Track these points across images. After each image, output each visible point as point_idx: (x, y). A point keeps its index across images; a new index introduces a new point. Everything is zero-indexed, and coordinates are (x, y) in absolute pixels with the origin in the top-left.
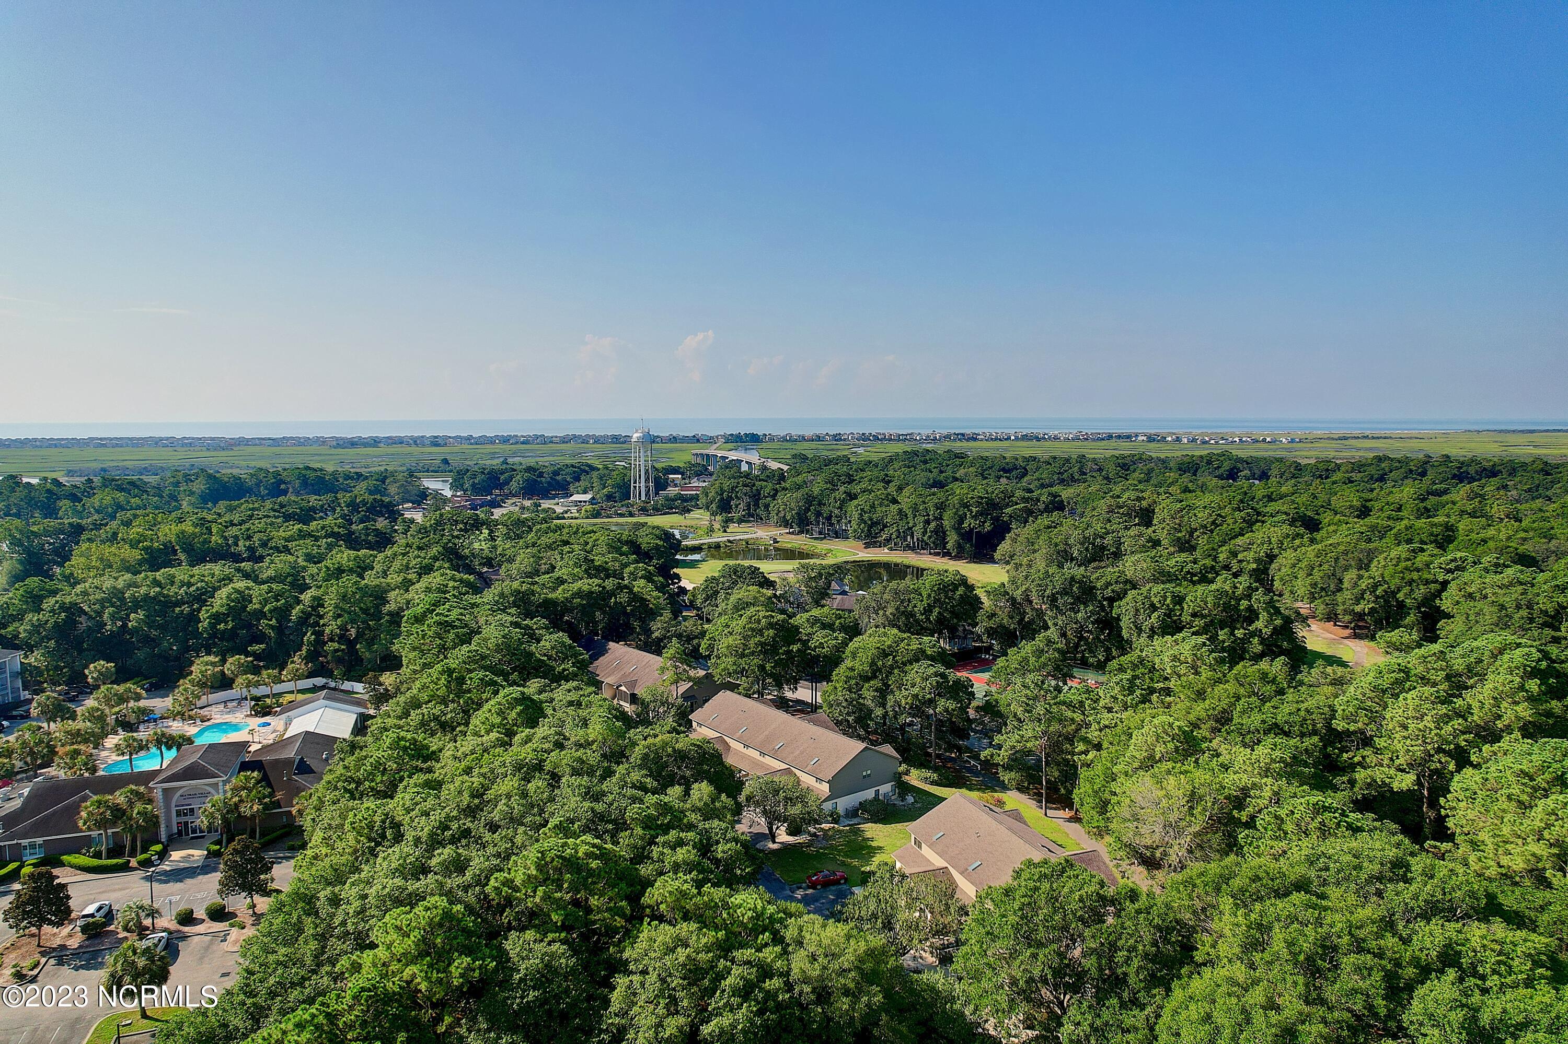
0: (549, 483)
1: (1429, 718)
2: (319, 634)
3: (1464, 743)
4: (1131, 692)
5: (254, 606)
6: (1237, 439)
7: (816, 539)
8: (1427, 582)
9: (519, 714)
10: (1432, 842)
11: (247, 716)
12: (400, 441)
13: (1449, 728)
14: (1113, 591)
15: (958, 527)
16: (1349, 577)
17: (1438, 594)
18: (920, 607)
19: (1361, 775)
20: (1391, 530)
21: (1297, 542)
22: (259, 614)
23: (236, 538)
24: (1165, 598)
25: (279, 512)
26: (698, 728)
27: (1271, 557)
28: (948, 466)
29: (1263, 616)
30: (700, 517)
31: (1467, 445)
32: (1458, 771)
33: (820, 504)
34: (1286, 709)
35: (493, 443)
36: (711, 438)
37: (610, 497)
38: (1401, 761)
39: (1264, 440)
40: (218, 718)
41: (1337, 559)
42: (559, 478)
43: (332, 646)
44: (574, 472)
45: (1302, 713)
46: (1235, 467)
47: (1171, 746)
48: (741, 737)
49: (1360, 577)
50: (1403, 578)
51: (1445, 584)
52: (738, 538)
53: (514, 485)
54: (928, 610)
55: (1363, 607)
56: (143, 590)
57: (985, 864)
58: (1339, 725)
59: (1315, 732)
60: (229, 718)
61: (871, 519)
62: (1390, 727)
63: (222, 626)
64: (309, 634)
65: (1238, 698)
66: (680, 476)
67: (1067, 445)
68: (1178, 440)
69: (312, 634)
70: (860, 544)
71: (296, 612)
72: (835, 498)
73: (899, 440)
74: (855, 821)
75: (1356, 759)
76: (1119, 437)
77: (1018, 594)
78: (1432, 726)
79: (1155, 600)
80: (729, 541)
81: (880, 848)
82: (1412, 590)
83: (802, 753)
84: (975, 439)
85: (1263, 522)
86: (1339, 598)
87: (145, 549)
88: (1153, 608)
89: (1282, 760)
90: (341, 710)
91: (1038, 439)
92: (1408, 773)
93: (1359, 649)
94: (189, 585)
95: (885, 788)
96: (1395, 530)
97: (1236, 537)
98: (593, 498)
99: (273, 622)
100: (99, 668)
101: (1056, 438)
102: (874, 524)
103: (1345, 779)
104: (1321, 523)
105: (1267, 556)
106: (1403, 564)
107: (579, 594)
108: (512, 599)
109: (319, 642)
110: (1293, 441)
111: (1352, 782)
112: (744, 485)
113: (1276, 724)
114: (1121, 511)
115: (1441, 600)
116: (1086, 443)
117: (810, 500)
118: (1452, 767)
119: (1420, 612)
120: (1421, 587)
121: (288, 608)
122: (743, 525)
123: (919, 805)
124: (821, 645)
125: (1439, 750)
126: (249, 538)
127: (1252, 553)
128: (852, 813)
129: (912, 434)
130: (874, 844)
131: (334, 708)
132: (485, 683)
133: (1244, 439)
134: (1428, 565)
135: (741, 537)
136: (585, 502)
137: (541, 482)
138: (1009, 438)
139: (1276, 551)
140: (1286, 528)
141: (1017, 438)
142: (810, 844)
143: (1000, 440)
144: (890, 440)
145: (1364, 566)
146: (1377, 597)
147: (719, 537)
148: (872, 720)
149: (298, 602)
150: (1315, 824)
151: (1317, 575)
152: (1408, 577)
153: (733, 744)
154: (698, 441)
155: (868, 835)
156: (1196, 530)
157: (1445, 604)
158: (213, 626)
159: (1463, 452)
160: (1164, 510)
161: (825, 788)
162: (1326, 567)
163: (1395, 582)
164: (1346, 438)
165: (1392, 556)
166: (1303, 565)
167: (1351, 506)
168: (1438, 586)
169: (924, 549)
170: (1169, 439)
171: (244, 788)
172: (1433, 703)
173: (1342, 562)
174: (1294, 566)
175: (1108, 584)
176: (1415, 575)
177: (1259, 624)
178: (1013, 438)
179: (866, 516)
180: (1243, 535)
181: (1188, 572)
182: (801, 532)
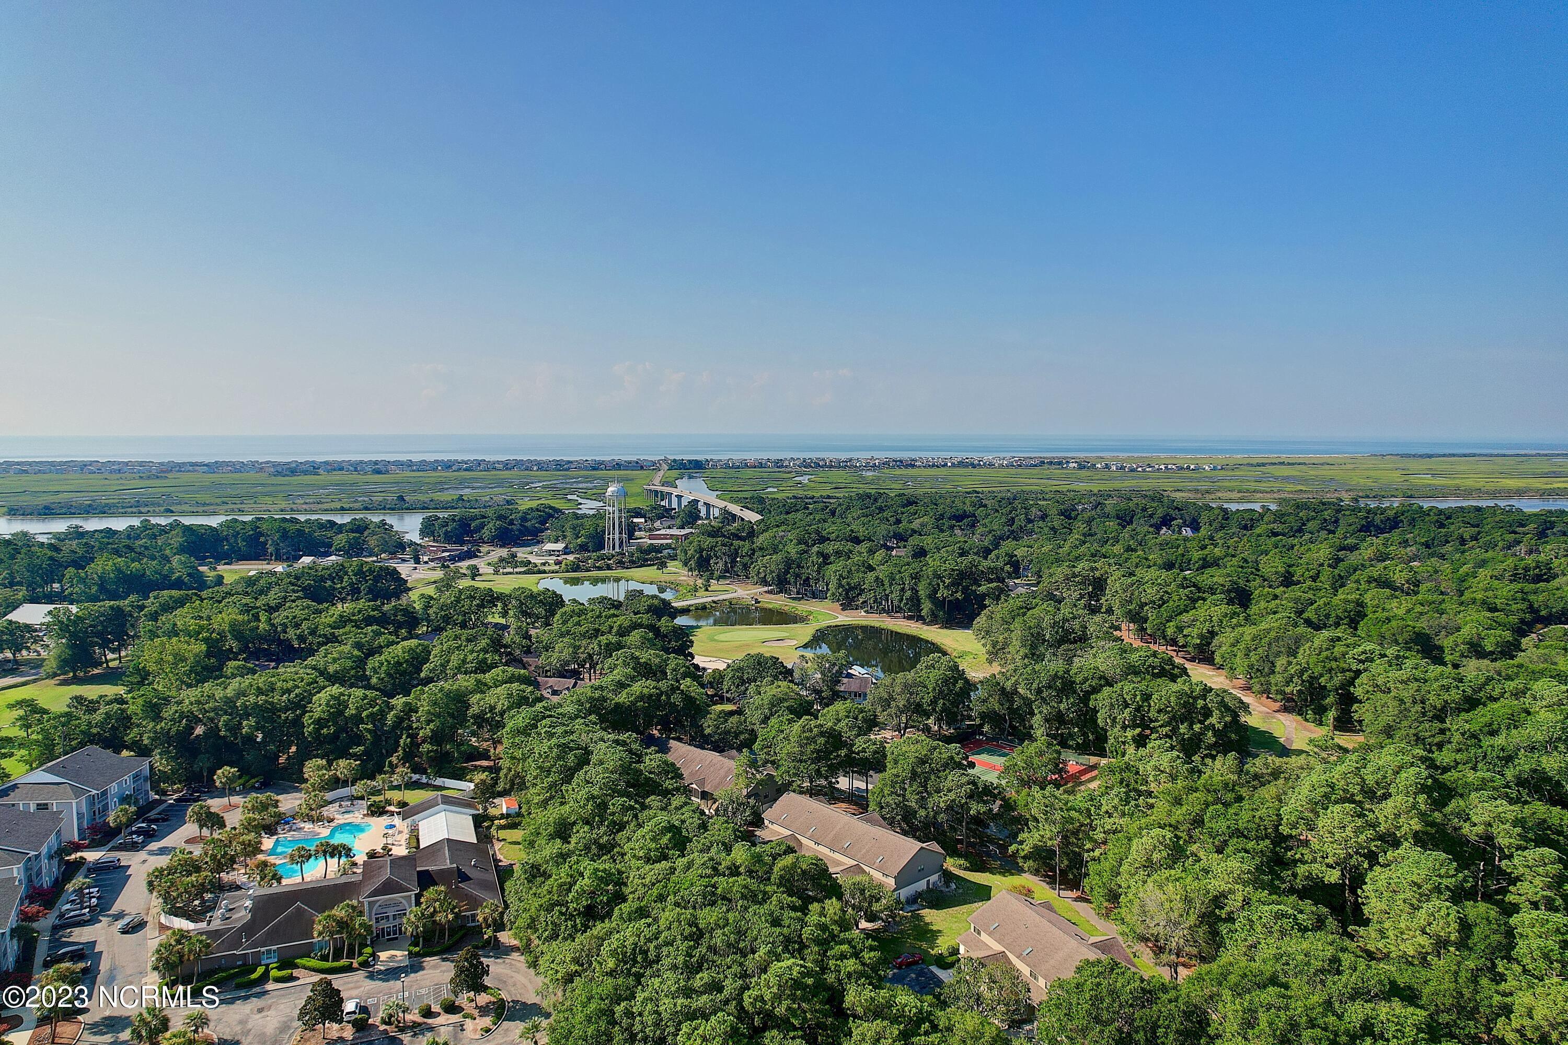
0: (519, 530)
1: (1350, 829)
2: (413, 736)
3: (1374, 848)
4: (1128, 803)
5: (351, 711)
6: (1163, 467)
7: (794, 599)
8: (1343, 671)
9: (670, 840)
10: (1353, 927)
11: (364, 815)
12: (338, 467)
13: (1362, 837)
14: (1090, 686)
15: (932, 596)
16: (1281, 662)
17: (1351, 682)
18: (927, 699)
19: (1301, 870)
20: (1312, 604)
21: (1234, 621)
22: (358, 719)
23: (285, 626)
24: (1135, 696)
25: (296, 585)
26: (770, 825)
27: (1213, 634)
28: (903, 513)
29: (1216, 713)
30: (676, 571)
31: (1372, 473)
32: (1371, 868)
33: (799, 566)
34: (1245, 816)
35: (435, 469)
36: (654, 463)
37: (583, 548)
38: (1330, 860)
39: (1188, 468)
40: (340, 819)
41: (1270, 644)
42: (528, 524)
43: (425, 747)
44: (540, 516)
45: (1257, 820)
46: (1168, 514)
47: (1164, 854)
48: (812, 836)
49: (1290, 663)
50: (1324, 667)
51: (1358, 673)
52: (721, 598)
53: (486, 533)
54: (934, 702)
55: (1292, 689)
56: (252, 699)
57: (1035, 950)
58: (1285, 830)
59: (1267, 836)
60: (348, 818)
61: (848, 584)
62: (1321, 833)
63: (325, 731)
64: (404, 737)
65: (1207, 806)
66: (643, 520)
67: (1003, 472)
68: (1107, 467)
69: (407, 737)
70: (837, 605)
71: (390, 716)
72: (813, 562)
73: (840, 467)
74: (914, 907)
75: (1297, 856)
76: (1051, 463)
77: (1008, 685)
78: (1352, 835)
79: (1128, 698)
80: (714, 602)
81: (939, 931)
82: (1331, 677)
83: (868, 852)
84: (913, 466)
85: (1204, 599)
86: (1273, 679)
87: (206, 640)
88: (1127, 705)
89: (1249, 872)
90: (460, 813)
91: (974, 466)
92: (1335, 868)
93: (1287, 723)
94: (289, 691)
95: (934, 878)
96: (1315, 605)
97: (1181, 613)
98: (566, 547)
99: (370, 726)
100: (226, 773)
101: (991, 465)
102: (852, 589)
103: (1290, 872)
104: (1252, 593)
105: (1209, 632)
106: (1324, 654)
107: (641, 697)
108: (588, 705)
109: (415, 744)
110: (1215, 469)
111: (1295, 875)
112: (723, 545)
113: (1237, 829)
114: (1077, 580)
115: (1355, 687)
116: (1020, 470)
117: (789, 563)
118: (1366, 865)
119: (1338, 694)
120: (1339, 675)
121: (383, 714)
122: (722, 582)
123: (961, 891)
124: (864, 751)
125: (1357, 853)
126: (297, 626)
127: (1196, 630)
128: (913, 900)
129: (851, 460)
130: (934, 928)
131: (451, 811)
132: (625, 809)
133: (1169, 467)
134: (1344, 655)
135: (725, 597)
136: (558, 551)
137: (512, 530)
138: (946, 465)
139: (1216, 629)
140: (1224, 608)
141: (953, 464)
142: (885, 929)
143: (937, 466)
144: (831, 466)
145: (1293, 653)
146: (1303, 681)
147: (703, 598)
148: (916, 819)
149: (391, 708)
150: (1277, 927)
151: (1254, 658)
152: (1328, 666)
153: (804, 841)
154: (642, 468)
155: (927, 920)
156: (1146, 604)
157: (1358, 692)
158: (317, 731)
159: (1369, 483)
160: (1116, 582)
161: (891, 882)
162: (1260, 650)
163: (1318, 670)
164: (1264, 465)
165: (1315, 645)
166: (1242, 646)
167: (1276, 573)
168: (1352, 674)
169: (897, 612)
170: (1099, 466)
171: (437, 900)
172: (1352, 816)
173: (1274, 649)
174: (1233, 645)
175: (1086, 679)
176: (1334, 664)
177: (1213, 720)
178: (949, 464)
179: (844, 582)
180: (1188, 612)
181: (1150, 666)
182: (781, 592)
